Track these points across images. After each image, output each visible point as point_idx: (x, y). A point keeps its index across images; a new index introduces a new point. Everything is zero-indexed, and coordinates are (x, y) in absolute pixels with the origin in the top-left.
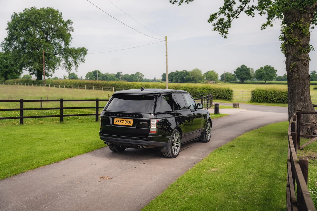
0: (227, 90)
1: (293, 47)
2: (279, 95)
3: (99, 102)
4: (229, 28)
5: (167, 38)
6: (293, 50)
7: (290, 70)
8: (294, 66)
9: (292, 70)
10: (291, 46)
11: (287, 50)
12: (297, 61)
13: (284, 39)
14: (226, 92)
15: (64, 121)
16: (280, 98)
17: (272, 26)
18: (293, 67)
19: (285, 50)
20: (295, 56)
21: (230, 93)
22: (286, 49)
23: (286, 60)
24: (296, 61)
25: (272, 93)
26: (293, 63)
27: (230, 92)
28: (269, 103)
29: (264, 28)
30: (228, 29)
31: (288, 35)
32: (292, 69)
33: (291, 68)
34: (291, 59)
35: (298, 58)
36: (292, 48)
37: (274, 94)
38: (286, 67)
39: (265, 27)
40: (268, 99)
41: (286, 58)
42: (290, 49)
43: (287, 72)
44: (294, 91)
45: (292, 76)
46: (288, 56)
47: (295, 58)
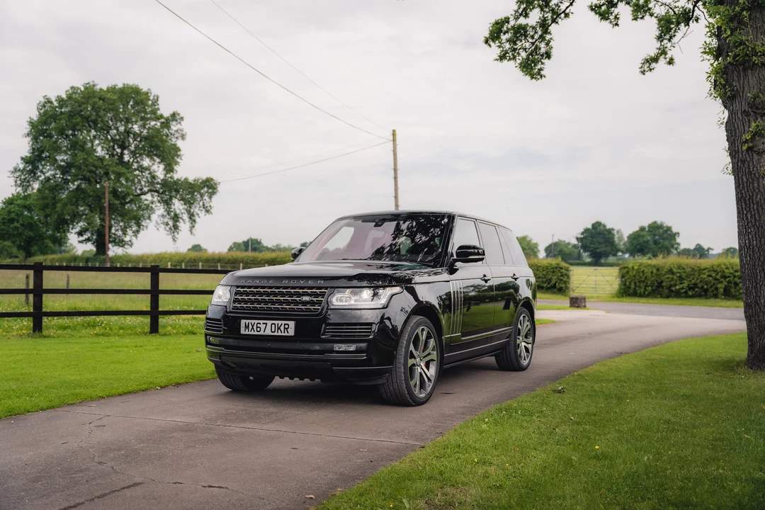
0: (556, 268)
1: (750, 72)
3: (161, 275)
4: (546, 61)
5: (397, 132)
6: (751, 81)
7: (745, 148)
8: (755, 134)
9: (749, 149)
10: (745, 70)
11: (731, 85)
13: (718, 53)
14: (553, 272)
15: (45, 332)
16: (695, 284)
17: (671, 62)
18: (753, 138)
19: (724, 86)
20: (758, 101)
21: (562, 276)
22: (726, 81)
23: (725, 121)
24: (761, 116)
25: (675, 270)
26: (753, 124)
27: (563, 271)
29: (651, 70)
30: (543, 63)
31: (732, 34)
32: (751, 145)
33: (747, 141)
34: (746, 113)
36: (746, 75)
37: (678, 275)
38: (726, 145)
39: (653, 65)
40: (665, 288)
41: (726, 112)
42: (739, 81)
43: (732, 159)
44: (760, 217)
45: (749, 166)
46: (734, 105)
47: (757, 108)
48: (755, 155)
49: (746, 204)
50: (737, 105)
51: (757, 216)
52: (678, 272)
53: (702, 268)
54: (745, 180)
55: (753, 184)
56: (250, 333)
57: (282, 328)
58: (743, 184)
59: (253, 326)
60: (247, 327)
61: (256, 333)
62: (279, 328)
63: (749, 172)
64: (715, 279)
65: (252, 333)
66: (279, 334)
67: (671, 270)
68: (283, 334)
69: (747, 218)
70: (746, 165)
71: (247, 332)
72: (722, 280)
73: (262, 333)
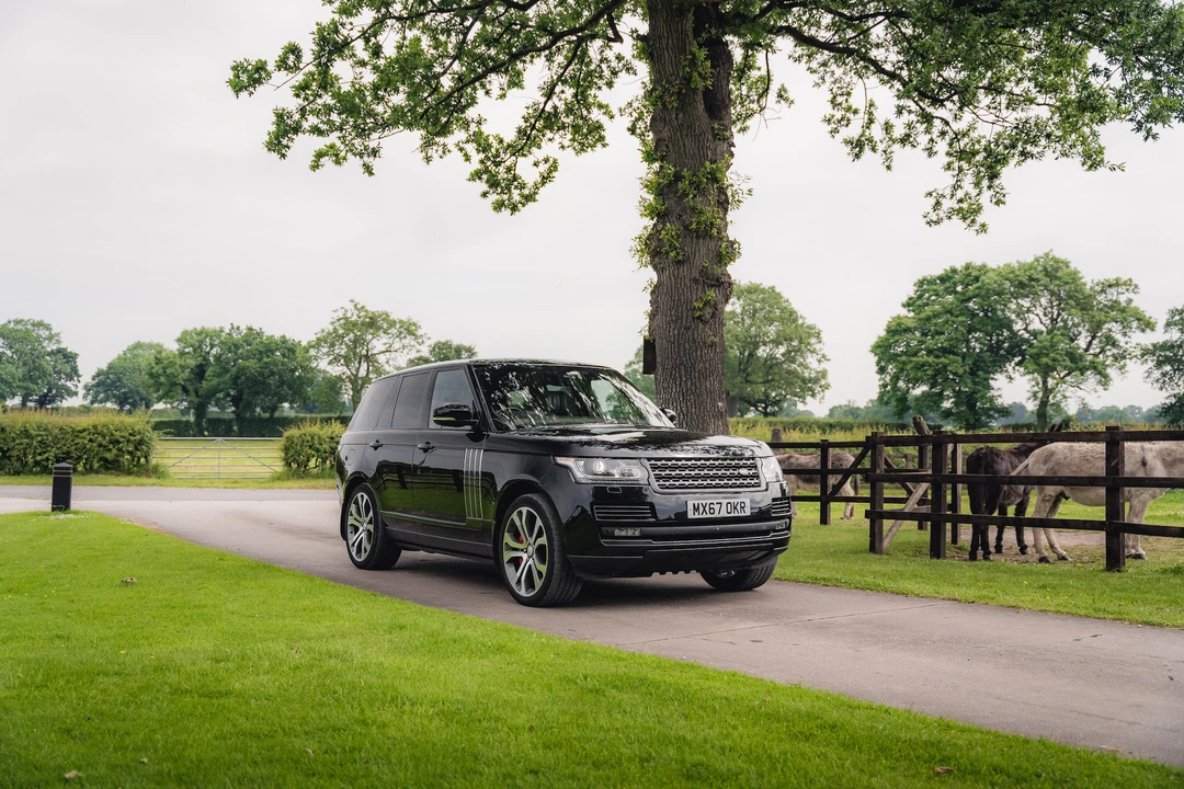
1: (702, 240)
2: (63, 442)
6: (701, 249)
8: (705, 304)
9: (699, 318)
10: (698, 237)
11: (684, 250)
12: (712, 286)
16: (68, 453)
18: (703, 307)
20: (710, 271)
25: (34, 433)
28: (17, 473)
32: (701, 313)
34: (694, 280)
35: (718, 280)
36: (697, 244)
37: (39, 439)
40: (13, 459)
42: (691, 246)
44: (701, 385)
45: (693, 334)
46: (681, 270)
47: (708, 278)
48: (701, 325)
49: (686, 372)
50: (684, 270)
51: (698, 384)
52: (37, 436)
53: (78, 429)
54: (687, 346)
55: (696, 352)
56: (701, 516)
57: (738, 507)
58: (685, 350)
59: (704, 508)
60: (696, 509)
61: (709, 516)
62: (735, 508)
63: (694, 339)
64: (100, 445)
65: (704, 516)
66: (736, 514)
67: (27, 431)
68: (740, 515)
69: (686, 386)
70: (690, 333)
71: (697, 516)
72: (111, 446)
73: (716, 515)
